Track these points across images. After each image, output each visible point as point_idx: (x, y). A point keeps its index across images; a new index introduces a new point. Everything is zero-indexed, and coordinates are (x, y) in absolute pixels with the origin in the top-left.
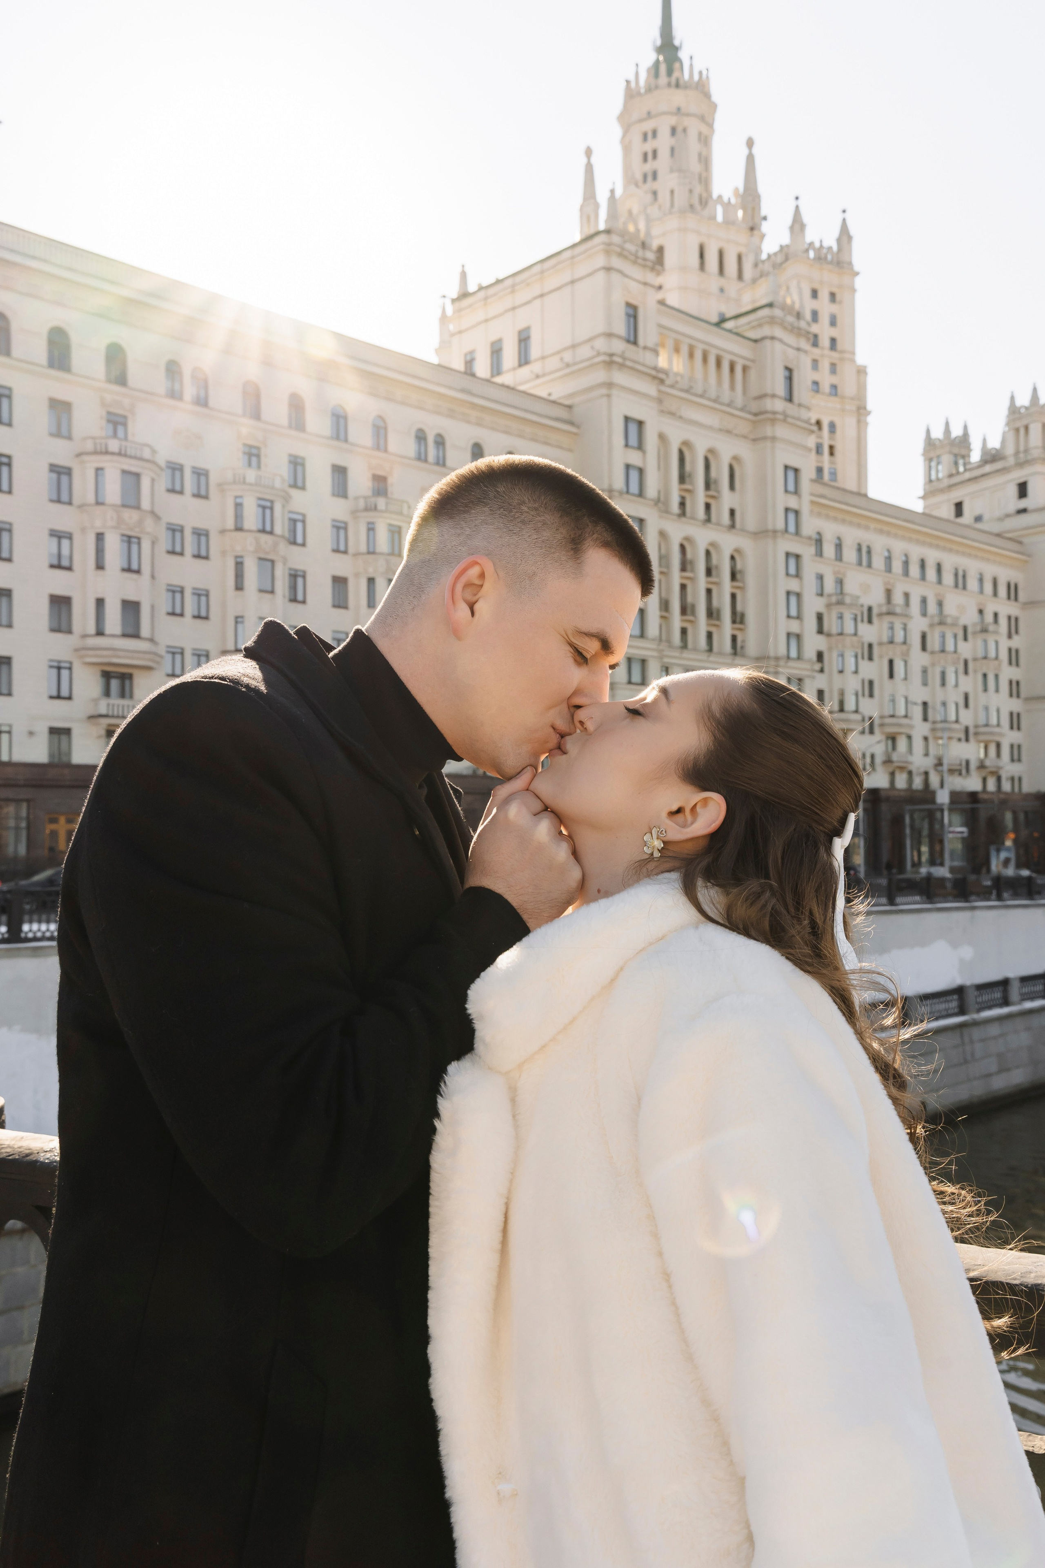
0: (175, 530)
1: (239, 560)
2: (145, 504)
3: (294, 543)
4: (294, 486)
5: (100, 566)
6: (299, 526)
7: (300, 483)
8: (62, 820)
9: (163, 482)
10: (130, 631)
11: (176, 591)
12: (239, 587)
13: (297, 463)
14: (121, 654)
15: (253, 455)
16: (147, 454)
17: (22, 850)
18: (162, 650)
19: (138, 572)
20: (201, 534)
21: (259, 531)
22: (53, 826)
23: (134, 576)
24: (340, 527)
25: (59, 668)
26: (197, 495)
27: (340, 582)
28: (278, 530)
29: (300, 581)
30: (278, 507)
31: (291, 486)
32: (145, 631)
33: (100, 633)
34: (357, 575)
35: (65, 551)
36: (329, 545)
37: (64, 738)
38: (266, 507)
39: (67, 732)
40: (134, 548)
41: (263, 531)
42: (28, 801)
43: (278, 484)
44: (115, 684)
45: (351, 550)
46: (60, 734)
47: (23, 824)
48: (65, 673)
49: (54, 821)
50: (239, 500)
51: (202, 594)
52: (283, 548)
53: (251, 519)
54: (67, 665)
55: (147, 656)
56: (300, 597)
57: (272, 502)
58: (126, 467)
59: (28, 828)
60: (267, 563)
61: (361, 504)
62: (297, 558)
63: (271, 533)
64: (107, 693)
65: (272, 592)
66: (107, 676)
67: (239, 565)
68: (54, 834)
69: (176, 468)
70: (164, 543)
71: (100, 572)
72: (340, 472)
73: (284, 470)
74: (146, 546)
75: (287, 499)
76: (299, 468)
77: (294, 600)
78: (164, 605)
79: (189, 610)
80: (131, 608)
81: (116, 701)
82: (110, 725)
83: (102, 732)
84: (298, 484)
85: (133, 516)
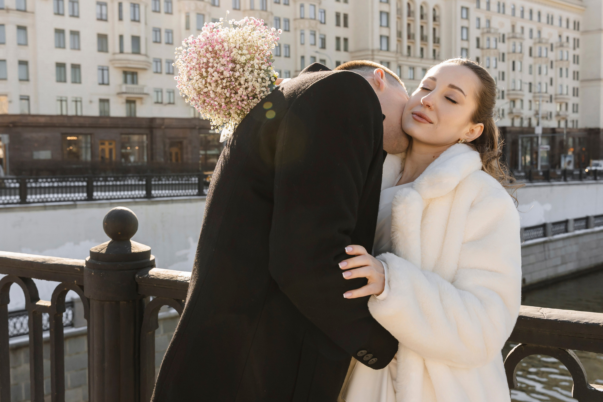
1: (187, 14)
3: (214, 5)
5: (121, 19)
8: (107, 143)
10: (136, 51)
11: (157, 31)
12: (188, 28)
14: (131, 62)
17: (89, 158)
18: (151, 60)
19: (139, 21)
22: (103, 147)
23: (137, 23)
25: (103, 70)
32: (143, 51)
33: (121, 52)
35: (104, 12)
36: (231, 6)
37: (106, 104)
39: (107, 101)
40: (137, 9)
42: (91, 134)
44: (129, 77)
45: (241, 9)
46: (104, 101)
47: (89, 145)
48: (105, 72)
49: (103, 144)
51: (169, 32)
52: (209, 8)
54: (106, 68)
55: (144, 63)
59: (91, 147)
60: (201, 16)
62: (215, 13)
64: (126, 82)
66: (125, 73)
67: (187, 17)
68: (103, 150)
70: (151, 7)
71: (121, 22)
74: (142, 8)
78: (151, 37)
79: (164, 40)
80: (136, 40)
81: (130, 86)
82: (128, 97)
83: (124, 101)
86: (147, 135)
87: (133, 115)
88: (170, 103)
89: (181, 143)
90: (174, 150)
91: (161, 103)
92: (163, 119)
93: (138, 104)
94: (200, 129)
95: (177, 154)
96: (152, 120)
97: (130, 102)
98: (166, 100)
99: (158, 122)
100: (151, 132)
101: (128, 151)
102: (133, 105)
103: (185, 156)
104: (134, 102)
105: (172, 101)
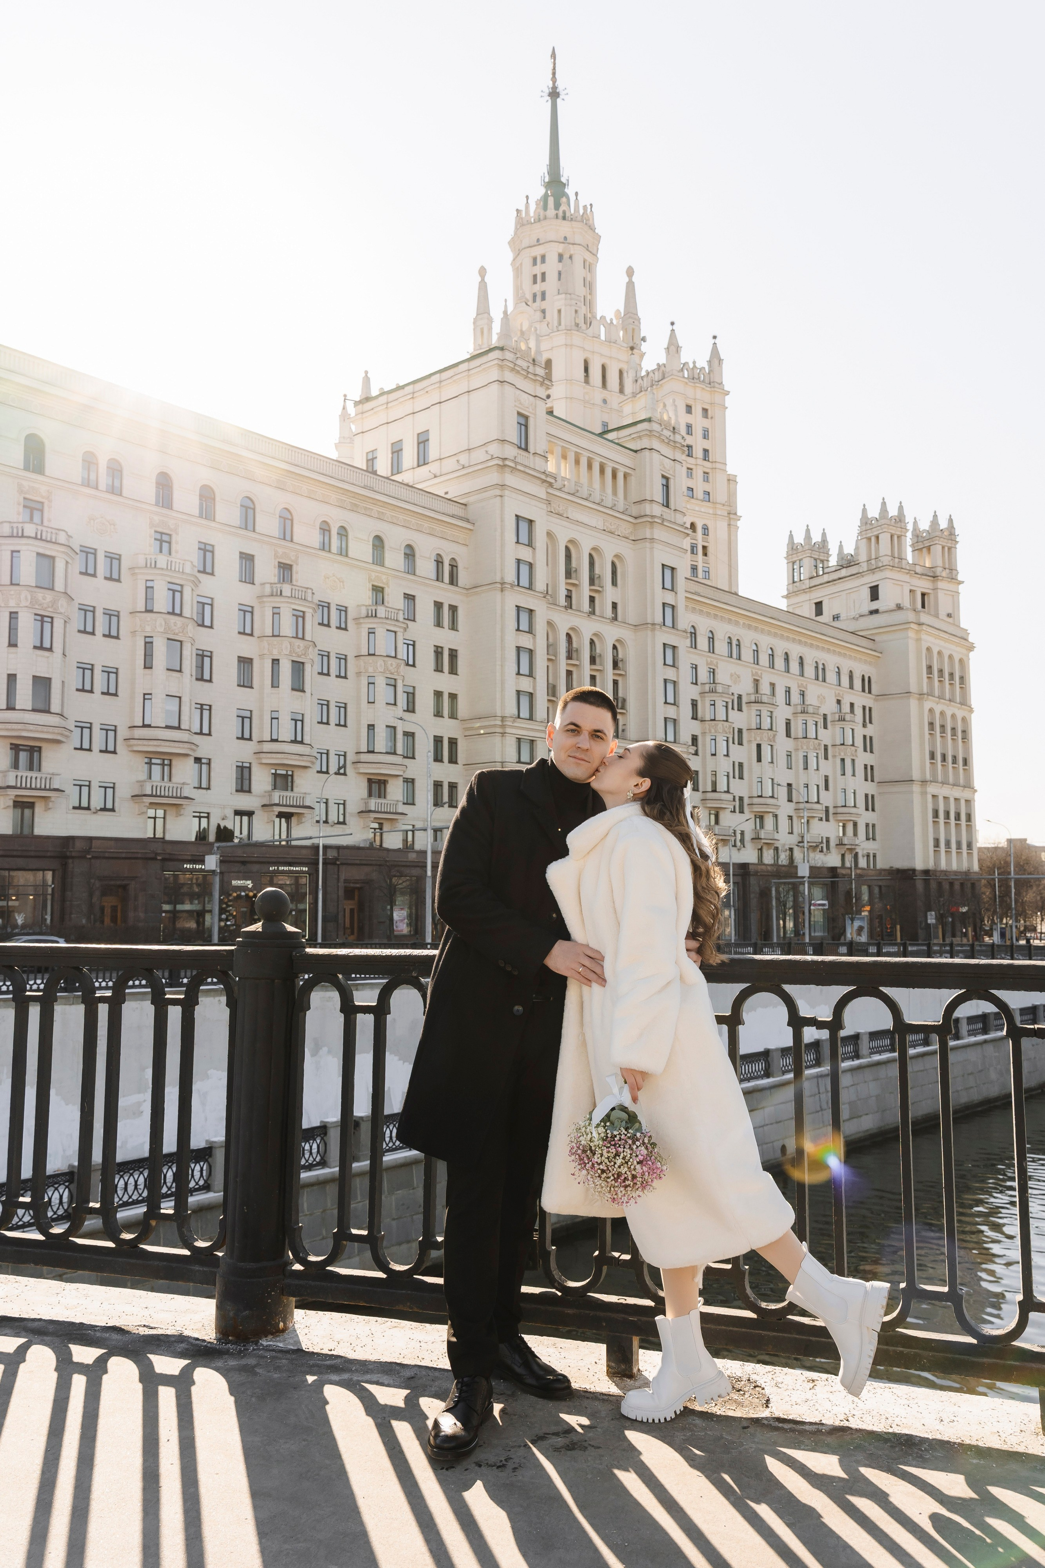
0: (87, 611)
1: (148, 640)
2: (59, 586)
3: (203, 625)
4: (204, 572)
5: (13, 644)
6: (207, 609)
7: (209, 570)
9: (77, 565)
10: (40, 706)
11: (87, 669)
12: (148, 666)
13: (206, 550)
14: (31, 727)
15: (164, 541)
16: (62, 538)
18: (70, 725)
19: (50, 649)
20: (112, 615)
21: (169, 613)
23: (46, 654)
24: (247, 611)
26: (109, 579)
27: (245, 663)
28: (187, 612)
29: (207, 660)
30: (187, 592)
31: (199, 571)
32: (55, 707)
33: (10, 707)
34: (261, 656)
36: (236, 627)
38: (176, 591)
40: (47, 626)
41: (173, 613)
43: (188, 570)
44: (23, 756)
45: (256, 633)
50: (149, 584)
51: (111, 672)
52: (192, 630)
53: (162, 602)
55: (56, 730)
56: (207, 676)
57: (182, 586)
58: (41, 551)
60: (176, 643)
61: (268, 589)
62: (205, 639)
63: (180, 615)
64: (16, 766)
65: (180, 671)
66: (16, 748)
67: (148, 645)
69: (89, 553)
70: (77, 623)
71: (13, 649)
72: (247, 559)
73: (195, 557)
74: (58, 624)
75: (196, 583)
76: (209, 555)
77: (201, 679)
78: (74, 680)
79: (99, 686)
80: (42, 684)
81: (23, 773)
82: (17, 796)
83: (11, 803)
84: (207, 570)
85: (47, 597)
86: (54, 871)
87: (26, 831)
88: (104, 809)
89: (125, 887)
90: (110, 902)
91: (88, 808)
92: (90, 839)
93: (39, 809)
94: (164, 860)
95: (114, 909)
96: (68, 841)
97: (23, 806)
98: (97, 802)
99: (79, 845)
100: (65, 866)
101: (11, 903)
102: (27, 812)
103: (131, 915)
104: (31, 805)
105: (109, 805)
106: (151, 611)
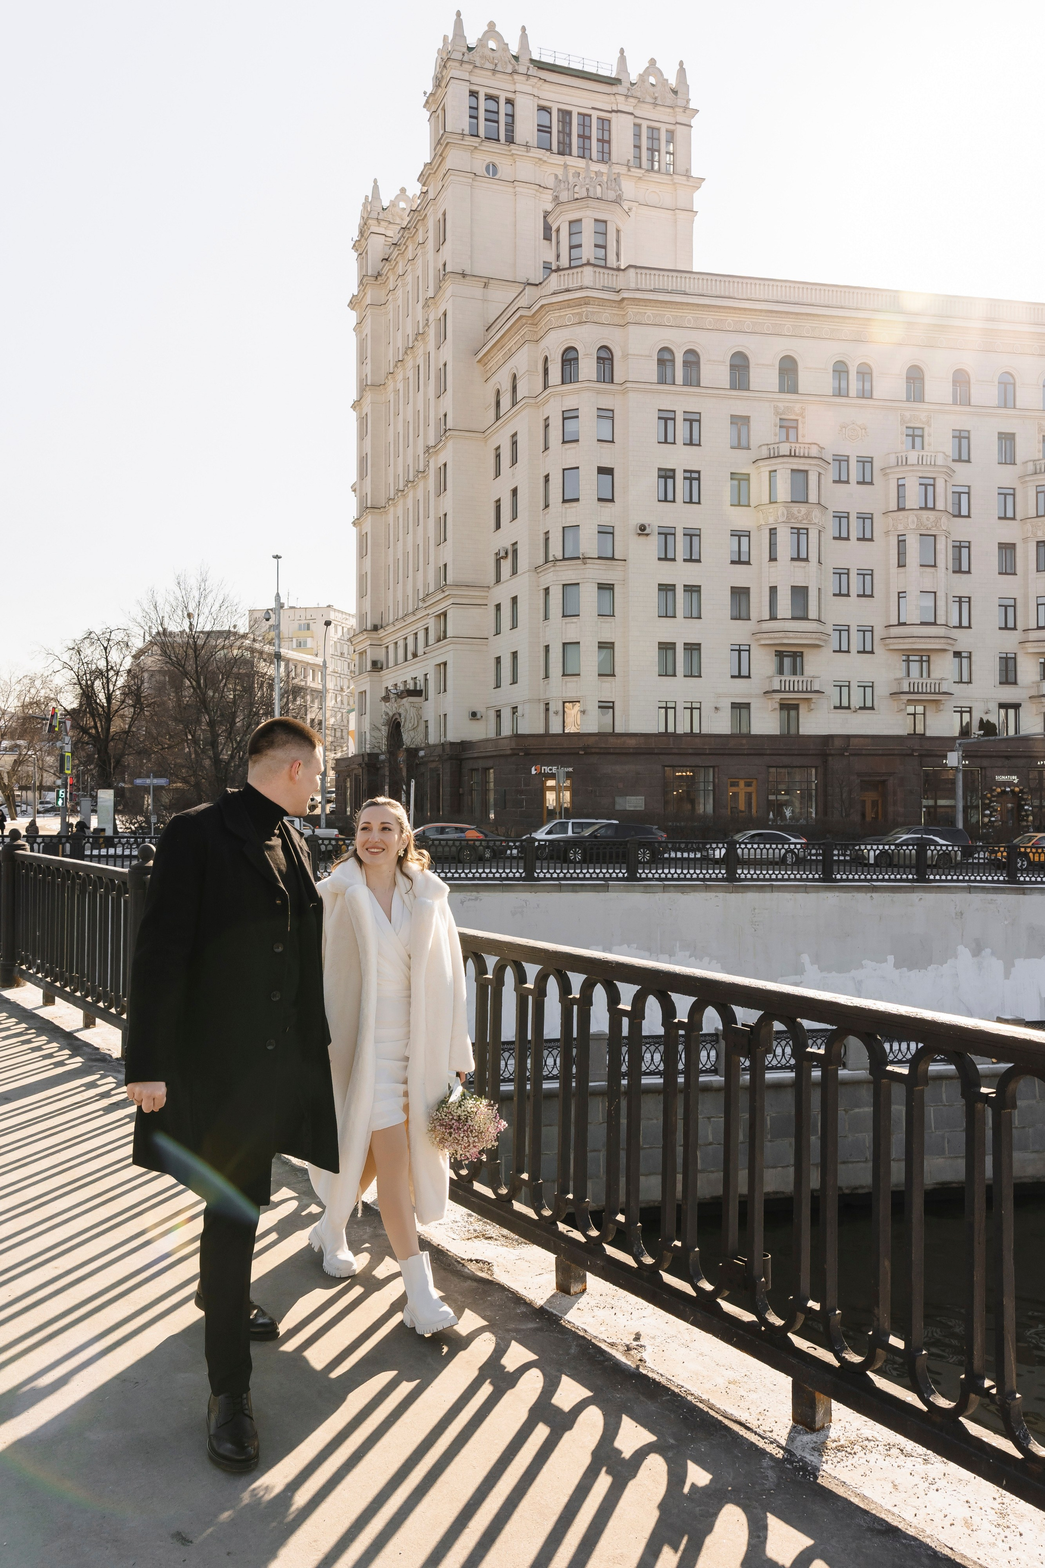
0: (841, 517)
1: (901, 538)
2: (813, 498)
3: (959, 516)
4: (960, 460)
5: (773, 559)
6: (964, 498)
7: (964, 457)
8: (742, 783)
9: (831, 474)
10: (800, 614)
11: (842, 573)
12: (901, 565)
13: (962, 437)
14: (791, 635)
15: (915, 436)
16: (814, 451)
17: (710, 808)
18: (829, 629)
19: (806, 560)
20: (866, 518)
21: (921, 509)
22: (735, 789)
23: (803, 564)
24: (1007, 494)
25: (740, 651)
26: (862, 483)
27: (1007, 549)
28: (940, 505)
29: (965, 551)
30: (940, 484)
31: (954, 461)
32: (813, 613)
33: (773, 618)
34: (1025, 540)
35: (745, 548)
36: (996, 512)
37: (744, 712)
38: (929, 485)
39: (747, 706)
40: (803, 538)
41: (926, 508)
42: (713, 767)
43: (940, 461)
44: (787, 661)
45: (1018, 517)
46: (740, 708)
47: (711, 788)
48: (744, 655)
49: (734, 784)
50: (901, 482)
51: (867, 574)
52: (945, 522)
53: (914, 498)
54: (747, 648)
55: (814, 635)
56: (965, 567)
57: (934, 479)
58: (795, 467)
59: (714, 790)
60: (929, 538)
61: (1030, 467)
62: (961, 530)
63: (933, 509)
64: (781, 671)
65: (935, 566)
66: (780, 655)
67: (901, 542)
68: (735, 794)
69: (841, 460)
70: (831, 529)
71: (773, 563)
72: (1007, 439)
73: (948, 447)
74: (813, 535)
75: (950, 473)
76: (964, 442)
77: (958, 571)
78: (831, 585)
79: (855, 589)
80: (800, 593)
81: (788, 677)
82: (781, 699)
83: (777, 706)
84: (963, 458)
85: (800, 510)
86: (816, 768)
87: (793, 731)
88: (864, 708)
89: (884, 782)
90: (870, 796)
91: (849, 708)
92: (848, 737)
93: (802, 711)
94: (920, 756)
95: (875, 804)
96: (827, 739)
97: (789, 708)
98: (856, 702)
99: (837, 743)
100: (825, 762)
101: (779, 797)
102: (793, 713)
103: (891, 809)
104: (796, 707)
105: (869, 704)
106: (904, 509)
